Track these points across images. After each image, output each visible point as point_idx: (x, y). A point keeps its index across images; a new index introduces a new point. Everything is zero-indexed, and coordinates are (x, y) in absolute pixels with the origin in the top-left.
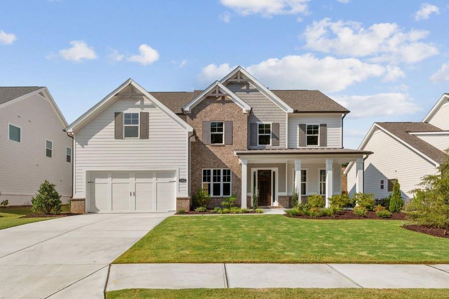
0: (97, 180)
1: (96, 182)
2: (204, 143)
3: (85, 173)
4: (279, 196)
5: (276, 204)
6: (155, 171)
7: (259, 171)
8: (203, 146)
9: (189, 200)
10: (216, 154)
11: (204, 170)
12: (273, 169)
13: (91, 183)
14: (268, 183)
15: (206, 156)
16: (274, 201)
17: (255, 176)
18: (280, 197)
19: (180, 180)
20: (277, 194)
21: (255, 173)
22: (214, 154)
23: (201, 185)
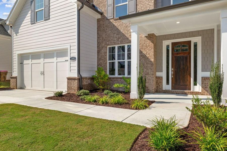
0: (25, 62)
1: (24, 63)
2: (109, 18)
3: (17, 55)
4: (202, 78)
5: (198, 88)
6: (55, 50)
7: (173, 44)
8: (107, 22)
9: (77, 81)
10: (119, 28)
11: (109, 48)
12: (194, 40)
13: (21, 64)
14: (186, 58)
15: (110, 31)
16: (195, 84)
17: (168, 51)
18: (204, 79)
19: (71, 59)
20: (200, 74)
21: (168, 46)
22: (117, 29)
23: (106, 64)
